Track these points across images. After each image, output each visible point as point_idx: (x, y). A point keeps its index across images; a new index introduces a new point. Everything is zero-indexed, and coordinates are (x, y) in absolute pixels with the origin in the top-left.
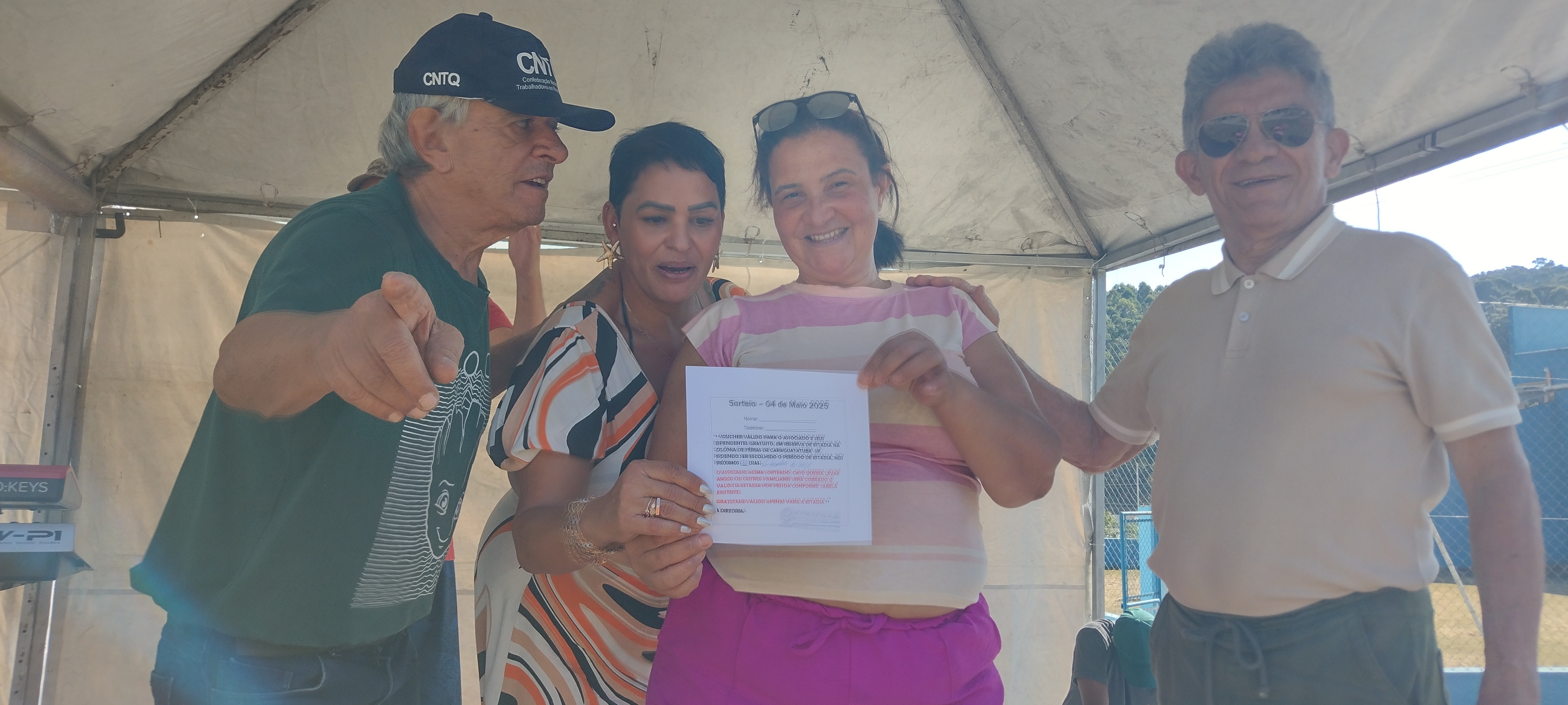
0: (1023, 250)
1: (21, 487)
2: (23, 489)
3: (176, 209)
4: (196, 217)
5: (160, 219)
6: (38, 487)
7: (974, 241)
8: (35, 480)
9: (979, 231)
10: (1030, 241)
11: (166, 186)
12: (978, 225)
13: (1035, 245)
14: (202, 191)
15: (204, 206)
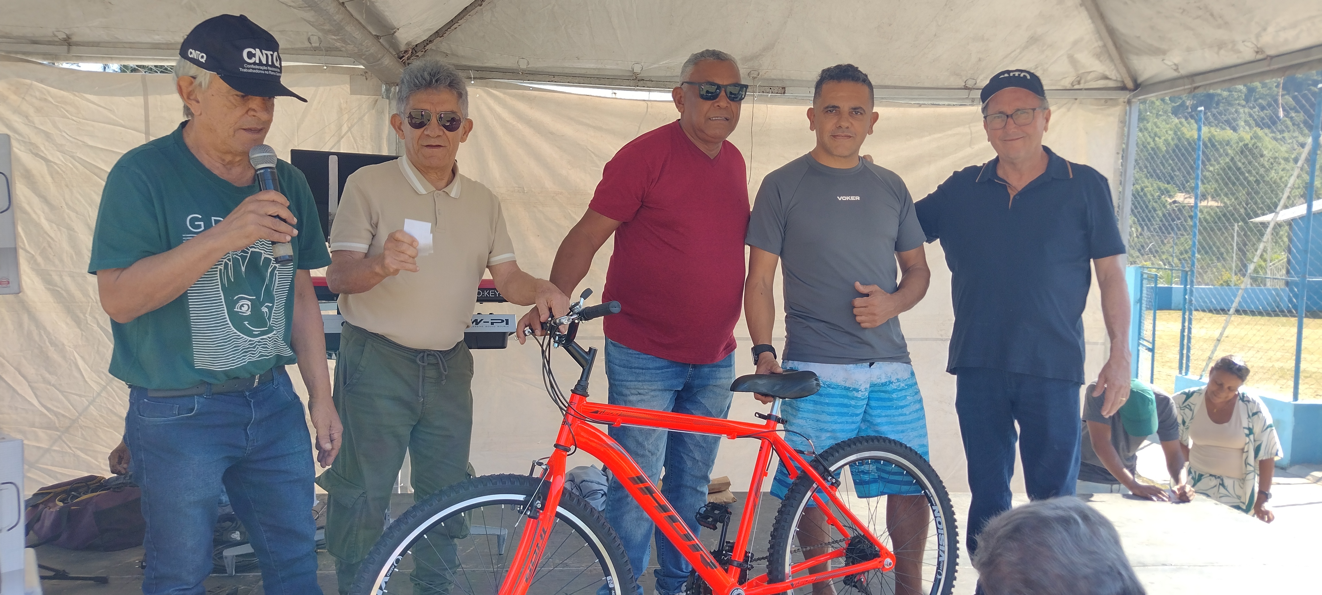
0: (1073, 86)
10: (1079, 79)
13: (1082, 81)
14: (478, 64)
15: (478, 74)
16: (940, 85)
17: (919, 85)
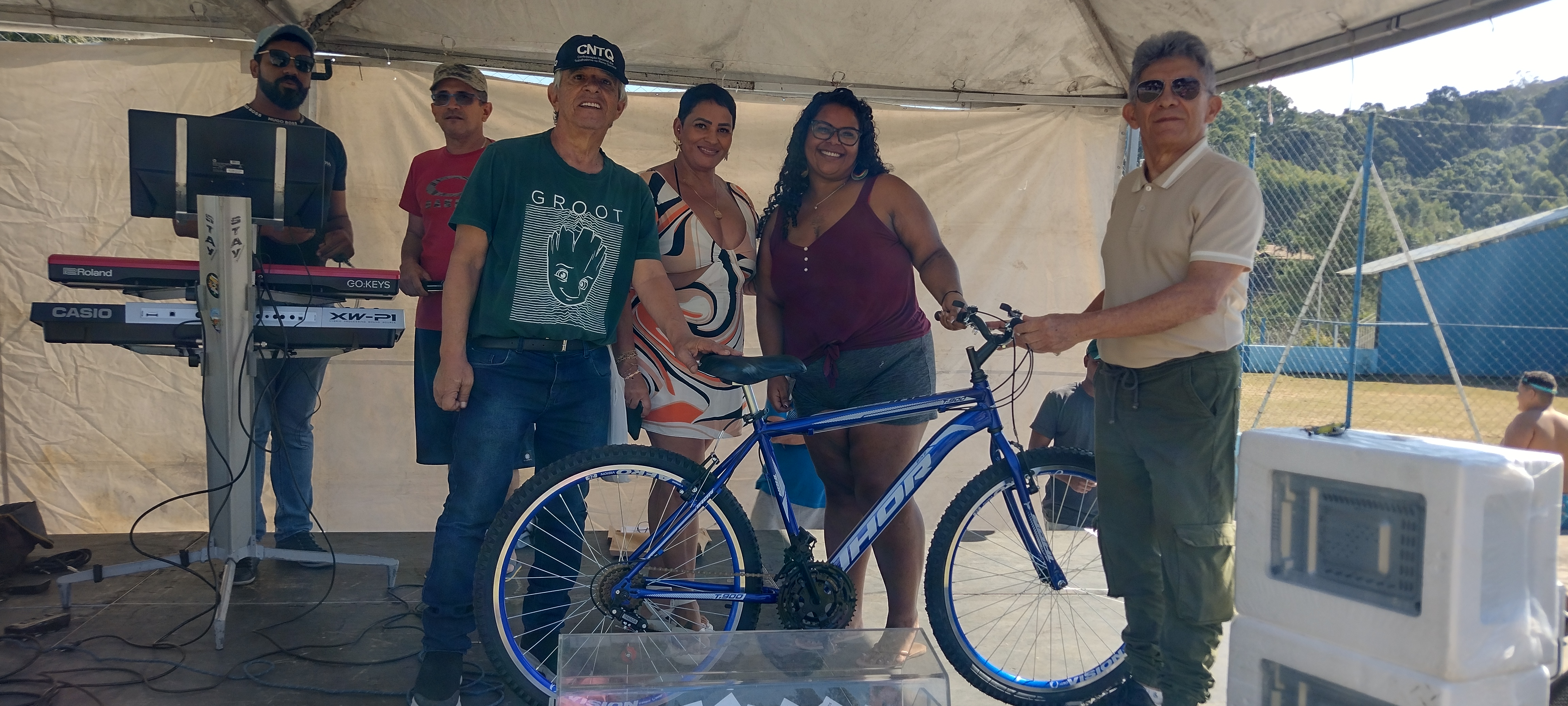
0: (1069, 92)
1: (373, 284)
2: (374, 286)
3: (372, 57)
4: (389, 63)
5: (360, 64)
6: (383, 285)
7: (1027, 85)
9: (1032, 76)
10: (1075, 84)
11: (365, 37)
12: (1031, 71)
13: (1079, 87)
14: (394, 42)
15: (395, 54)
16: (926, 86)
17: (903, 85)
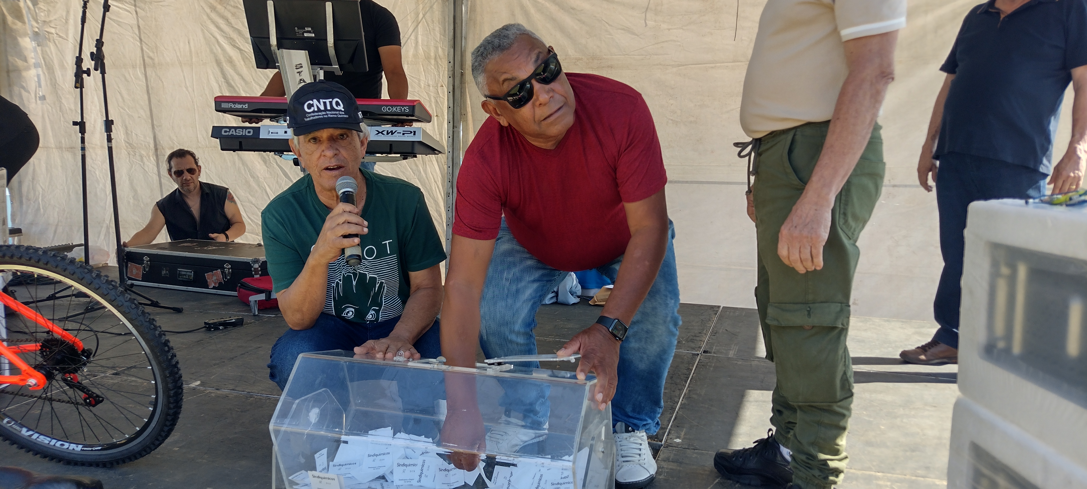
1: (398, 109)
2: (399, 110)
6: (405, 110)
8: (403, 106)
